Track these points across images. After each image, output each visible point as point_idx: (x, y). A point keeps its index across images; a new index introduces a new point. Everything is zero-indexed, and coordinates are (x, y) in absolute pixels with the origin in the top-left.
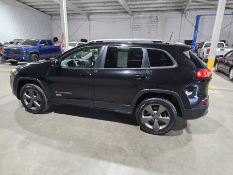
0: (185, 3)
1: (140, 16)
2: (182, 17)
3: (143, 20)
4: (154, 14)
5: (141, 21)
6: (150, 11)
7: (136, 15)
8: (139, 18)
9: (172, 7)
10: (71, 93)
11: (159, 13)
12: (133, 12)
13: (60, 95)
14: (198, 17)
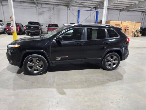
0: (70, 2)
1: (42, 6)
2: (68, 10)
3: (45, 9)
4: (52, 6)
5: (44, 9)
6: (49, 4)
7: (40, 6)
8: (42, 8)
9: (63, 3)
10: (68, 57)
11: (55, 6)
12: (38, 3)
13: (60, 59)
14: (79, 11)
